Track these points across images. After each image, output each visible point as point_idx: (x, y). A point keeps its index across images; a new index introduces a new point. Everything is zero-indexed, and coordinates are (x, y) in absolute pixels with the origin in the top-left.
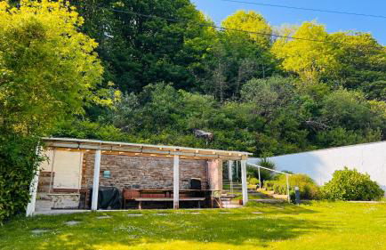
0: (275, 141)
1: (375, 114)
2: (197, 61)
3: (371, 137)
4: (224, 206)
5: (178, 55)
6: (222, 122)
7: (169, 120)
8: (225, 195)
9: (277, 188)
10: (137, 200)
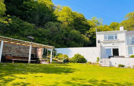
0: (54, 43)
1: (82, 38)
2: (28, 10)
3: (81, 45)
4: (43, 63)
5: (20, 6)
6: (37, 35)
7: (17, 31)
8: (44, 60)
9: (59, 58)
10: (13, 59)
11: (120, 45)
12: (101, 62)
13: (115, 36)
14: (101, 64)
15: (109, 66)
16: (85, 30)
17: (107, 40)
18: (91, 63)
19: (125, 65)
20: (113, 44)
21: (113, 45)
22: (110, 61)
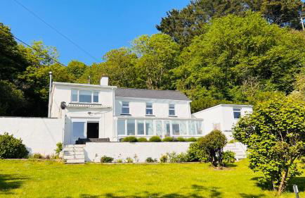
1: (6, 91)
11: (103, 115)
12: (66, 153)
13: (94, 96)
14: (66, 157)
15: (83, 161)
16: (14, 71)
17: (78, 102)
18: (40, 157)
19: (112, 157)
20: (90, 113)
21: (88, 115)
22: (84, 151)
